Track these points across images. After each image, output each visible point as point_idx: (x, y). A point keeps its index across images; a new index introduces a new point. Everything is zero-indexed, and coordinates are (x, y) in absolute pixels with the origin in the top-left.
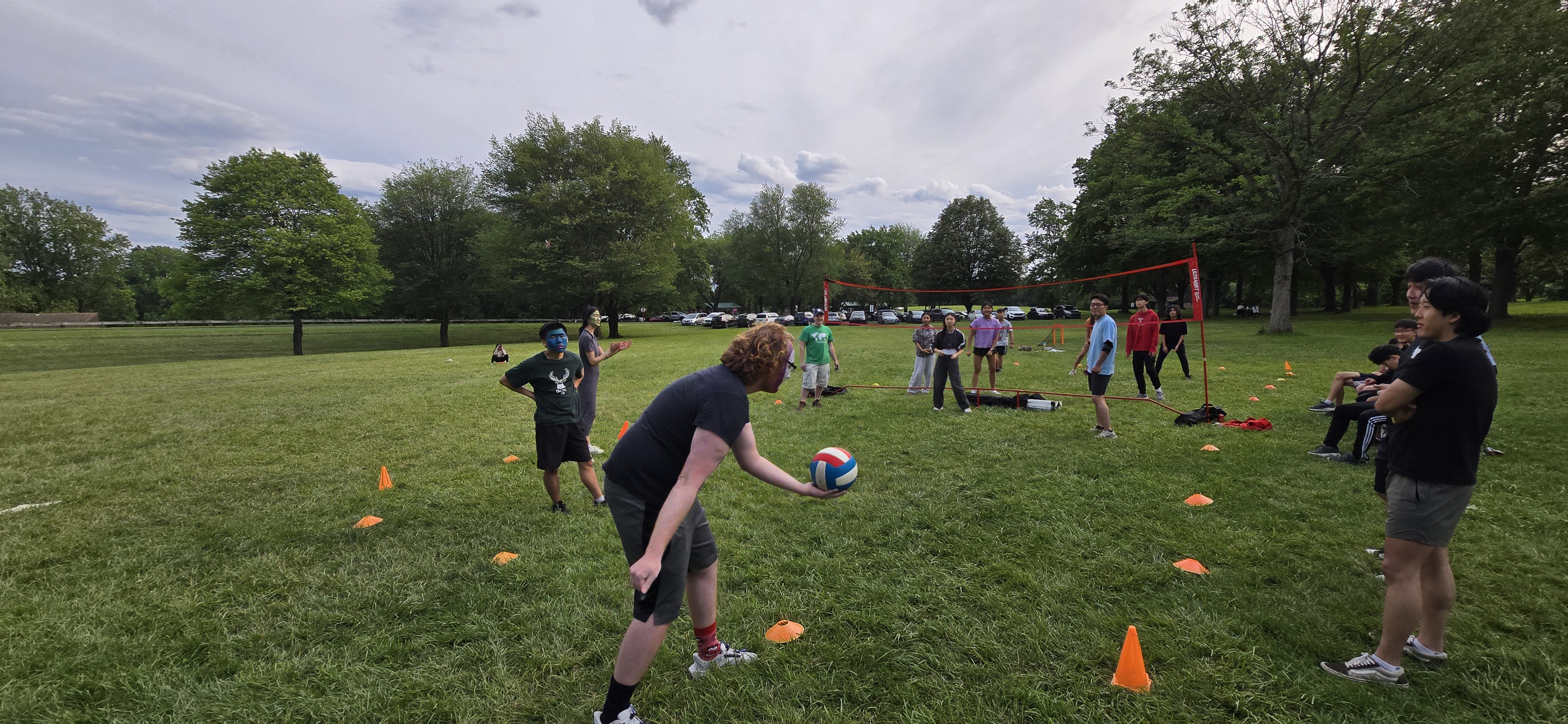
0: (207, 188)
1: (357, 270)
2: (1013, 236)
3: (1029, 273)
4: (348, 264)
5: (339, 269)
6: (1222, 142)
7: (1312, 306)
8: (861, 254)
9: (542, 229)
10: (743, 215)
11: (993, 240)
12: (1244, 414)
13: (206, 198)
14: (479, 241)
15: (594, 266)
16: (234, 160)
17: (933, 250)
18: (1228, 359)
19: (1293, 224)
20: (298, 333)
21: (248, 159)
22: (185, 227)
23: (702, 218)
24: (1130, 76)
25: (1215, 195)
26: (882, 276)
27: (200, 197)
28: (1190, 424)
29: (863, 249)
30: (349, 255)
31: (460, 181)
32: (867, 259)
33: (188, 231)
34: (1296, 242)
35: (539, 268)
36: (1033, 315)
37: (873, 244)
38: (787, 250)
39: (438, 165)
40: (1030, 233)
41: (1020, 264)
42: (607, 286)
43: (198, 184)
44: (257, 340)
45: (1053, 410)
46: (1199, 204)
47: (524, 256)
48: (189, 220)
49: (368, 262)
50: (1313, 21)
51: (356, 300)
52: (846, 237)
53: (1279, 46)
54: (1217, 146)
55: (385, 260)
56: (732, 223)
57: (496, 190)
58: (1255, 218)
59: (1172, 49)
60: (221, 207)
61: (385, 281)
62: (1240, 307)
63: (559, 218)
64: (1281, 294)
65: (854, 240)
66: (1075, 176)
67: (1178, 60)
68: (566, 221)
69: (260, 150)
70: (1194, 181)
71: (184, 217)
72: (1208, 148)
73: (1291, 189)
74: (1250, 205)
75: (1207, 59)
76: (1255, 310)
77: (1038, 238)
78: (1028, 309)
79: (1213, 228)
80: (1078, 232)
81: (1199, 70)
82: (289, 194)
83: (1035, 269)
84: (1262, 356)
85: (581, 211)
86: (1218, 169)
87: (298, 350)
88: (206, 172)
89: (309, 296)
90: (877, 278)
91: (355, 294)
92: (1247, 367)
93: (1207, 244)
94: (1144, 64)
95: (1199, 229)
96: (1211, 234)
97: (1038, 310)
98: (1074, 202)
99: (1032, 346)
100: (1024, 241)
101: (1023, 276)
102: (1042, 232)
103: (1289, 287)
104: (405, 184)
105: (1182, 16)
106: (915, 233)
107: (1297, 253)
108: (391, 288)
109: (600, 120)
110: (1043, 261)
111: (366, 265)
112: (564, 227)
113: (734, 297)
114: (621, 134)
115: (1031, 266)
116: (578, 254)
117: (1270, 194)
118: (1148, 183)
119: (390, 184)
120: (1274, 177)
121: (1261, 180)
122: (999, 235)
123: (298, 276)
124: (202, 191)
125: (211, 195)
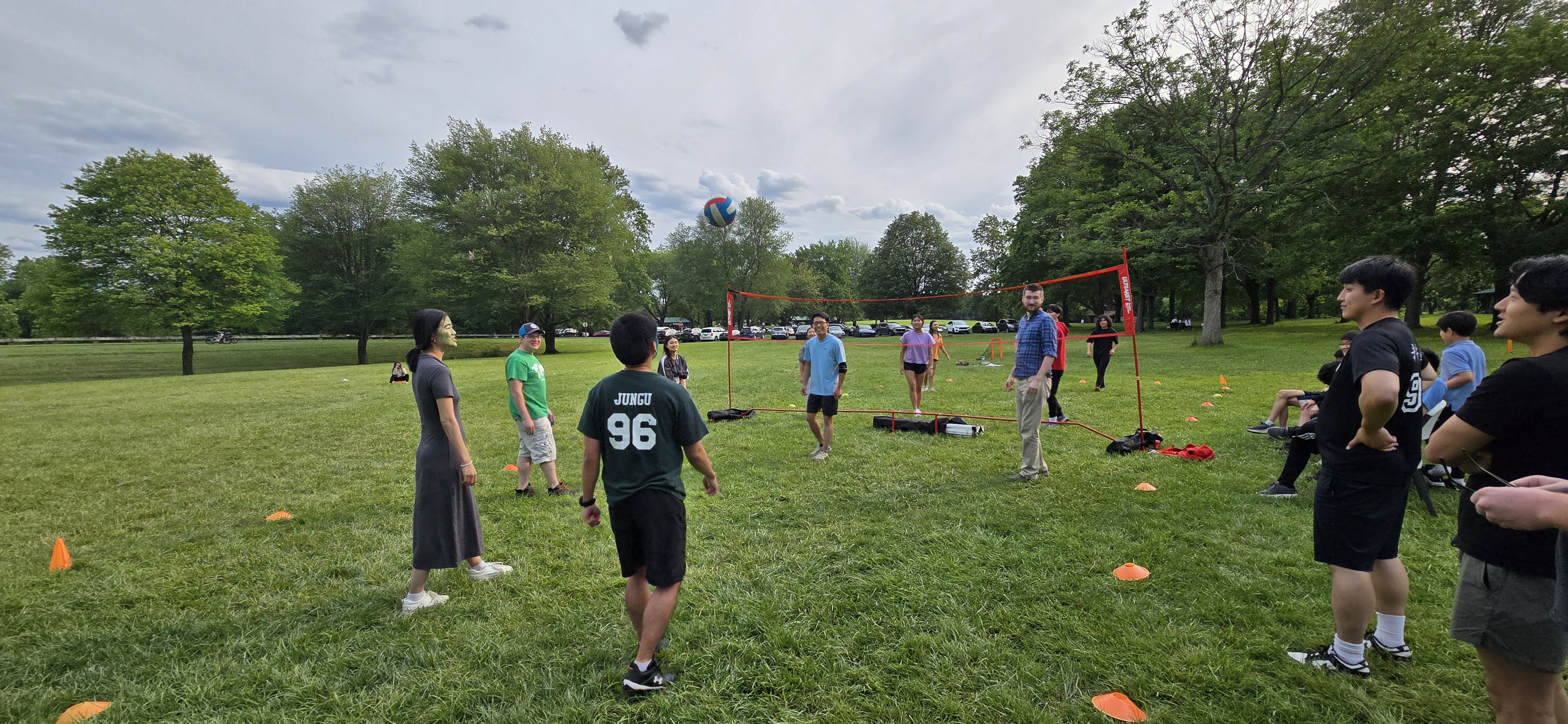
0: (80, 192)
1: (255, 283)
2: (957, 252)
3: (974, 288)
4: (244, 276)
5: (234, 281)
6: (1153, 156)
7: (1238, 319)
8: (809, 268)
9: (466, 240)
10: (689, 228)
11: (937, 256)
12: (1182, 438)
13: (79, 203)
14: (397, 252)
15: (525, 279)
16: (111, 162)
17: (880, 265)
18: (1163, 373)
19: (1222, 238)
20: (188, 352)
21: (129, 161)
22: (51, 235)
23: (644, 229)
24: (1063, 89)
25: (1148, 211)
26: (830, 290)
27: (72, 201)
28: (1123, 452)
29: (811, 263)
30: (246, 266)
31: (382, 188)
32: (814, 273)
33: (56, 239)
34: (1225, 257)
35: (463, 280)
36: (977, 329)
37: (822, 259)
38: (735, 264)
39: (357, 172)
40: (975, 249)
41: (965, 280)
42: (538, 300)
43: (69, 187)
44: (146, 359)
45: (974, 436)
46: (1132, 219)
47: (447, 268)
48: (56, 226)
49: (267, 274)
50: (1236, 39)
51: (253, 314)
52: (794, 252)
53: (1205, 63)
54: (1148, 160)
55: (292, 272)
56: (678, 239)
57: (418, 199)
58: (1185, 233)
59: (1104, 61)
60: (97, 214)
61: (291, 295)
62: (1174, 321)
63: (484, 229)
64: (1212, 308)
65: (802, 255)
66: (1016, 194)
67: (1111, 74)
68: (493, 232)
69: (143, 151)
70: (1127, 196)
71: (51, 224)
72: (1140, 163)
73: (1220, 204)
74: (1180, 221)
75: (1137, 75)
76: (1188, 323)
77: (982, 254)
78: (974, 323)
79: (1146, 243)
80: (1019, 249)
81: (1130, 85)
82: (176, 199)
83: (980, 284)
84: (1196, 369)
85: (508, 221)
86: (1149, 184)
87: (188, 370)
88: (80, 175)
89: (199, 311)
90: (825, 292)
91: (252, 309)
92: (1182, 381)
93: (1140, 259)
94: (1078, 76)
95: (1132, 243)
96: (1144, 248)
97: (982, 323)
98: (1015, 219)
99: (970, 361)
100: (968, 256)
101: (968, 291)
102: (986, 248)
103: (1220, 301)
104: (319, 191)
105: (1112, 30)
106: (864, 248)
107: (1226, 267)
108: (296, 304)
109: (530, 127)
110: (987, 276)
111: (265, 278)
112: (492, 237)
113: (680, 311)
114: (552, 141)
115: (976, 281)
116: (506, 266)
117: (1199, 209)
118: (1083, 198)
119: (301, 190)
120: (1202, 193)
121: (1191, 196)
122: (944, 251)
123: (184, 289)
124: (76, 196)
125: (86, 200)
